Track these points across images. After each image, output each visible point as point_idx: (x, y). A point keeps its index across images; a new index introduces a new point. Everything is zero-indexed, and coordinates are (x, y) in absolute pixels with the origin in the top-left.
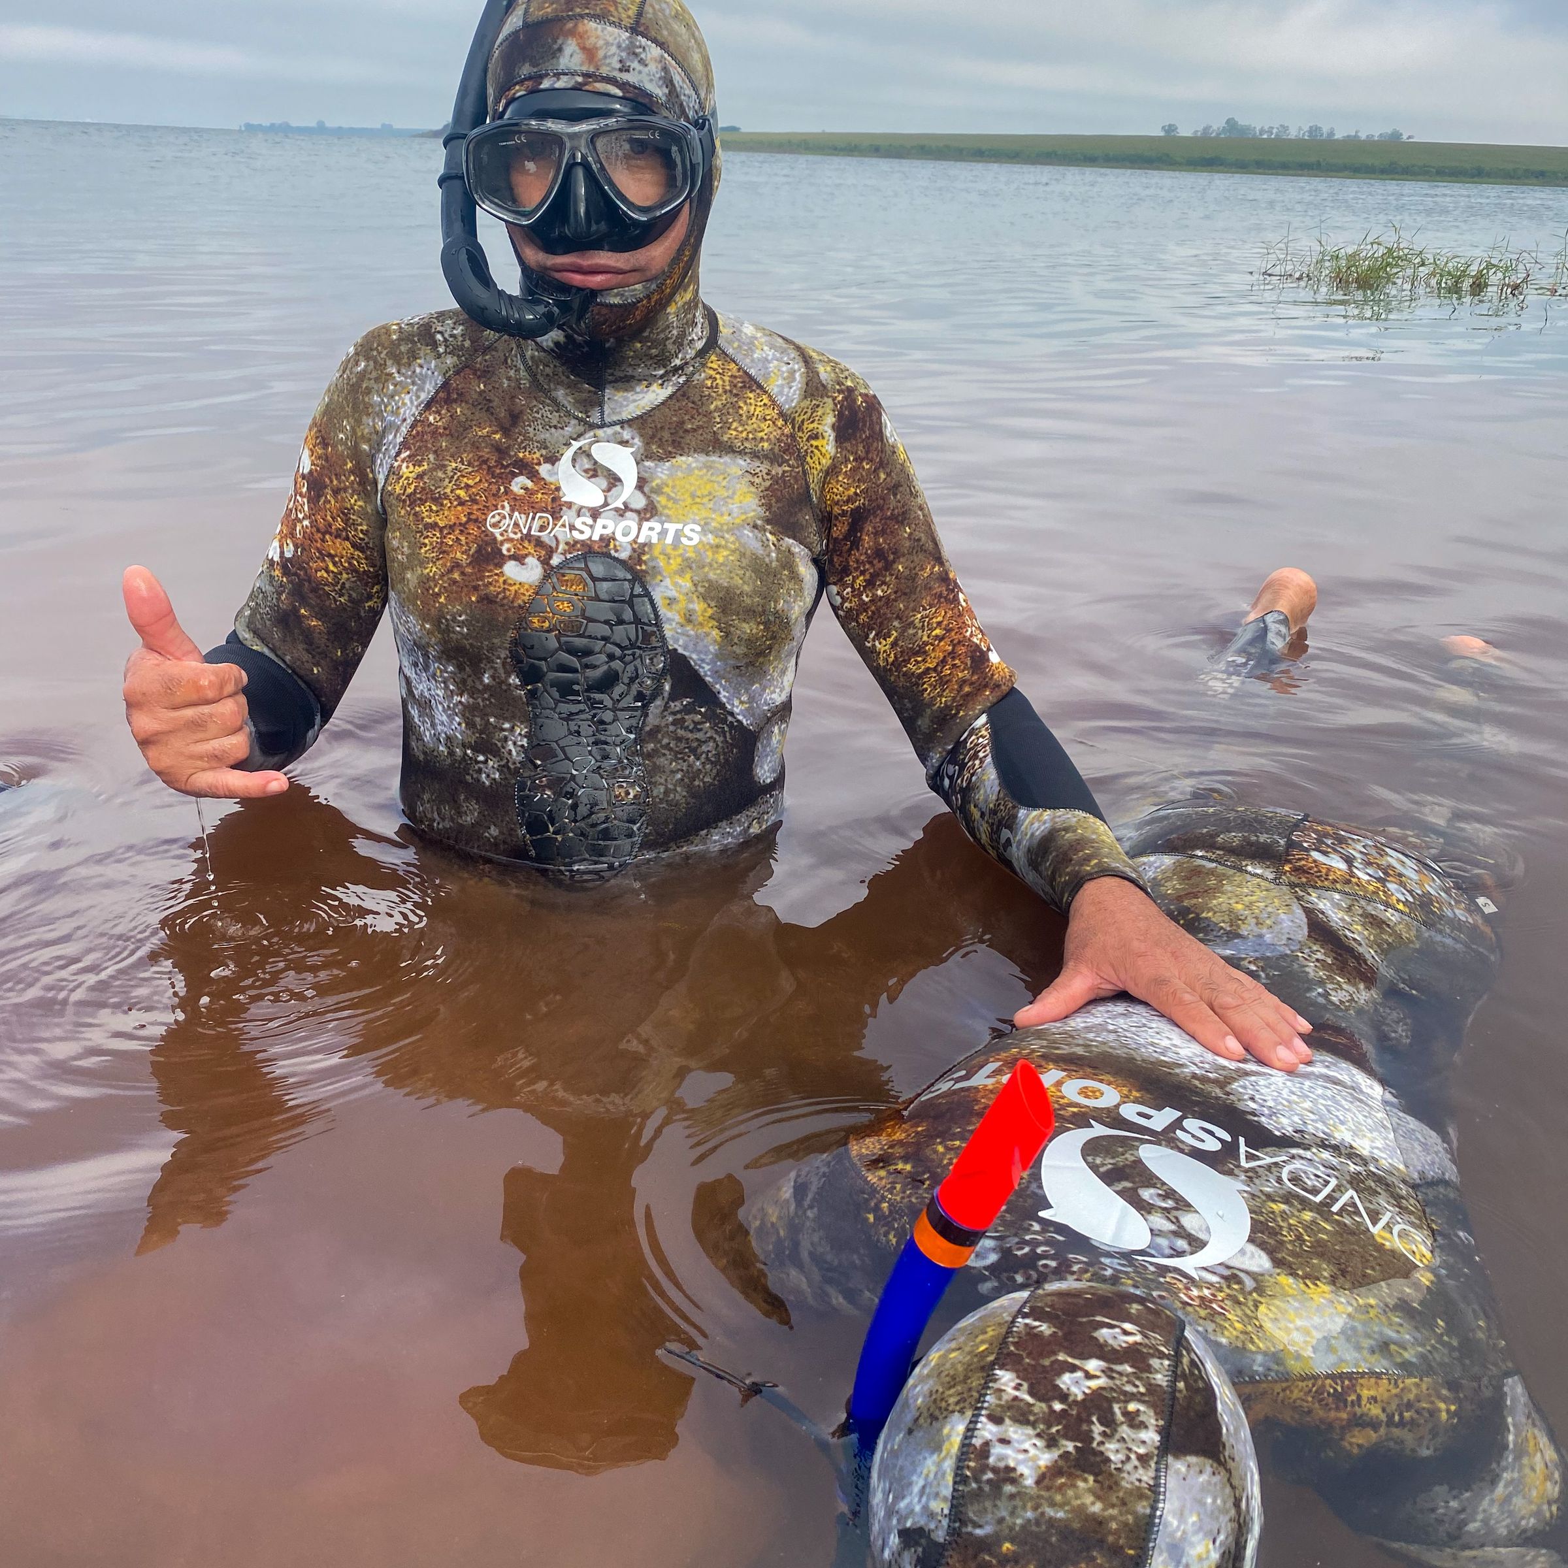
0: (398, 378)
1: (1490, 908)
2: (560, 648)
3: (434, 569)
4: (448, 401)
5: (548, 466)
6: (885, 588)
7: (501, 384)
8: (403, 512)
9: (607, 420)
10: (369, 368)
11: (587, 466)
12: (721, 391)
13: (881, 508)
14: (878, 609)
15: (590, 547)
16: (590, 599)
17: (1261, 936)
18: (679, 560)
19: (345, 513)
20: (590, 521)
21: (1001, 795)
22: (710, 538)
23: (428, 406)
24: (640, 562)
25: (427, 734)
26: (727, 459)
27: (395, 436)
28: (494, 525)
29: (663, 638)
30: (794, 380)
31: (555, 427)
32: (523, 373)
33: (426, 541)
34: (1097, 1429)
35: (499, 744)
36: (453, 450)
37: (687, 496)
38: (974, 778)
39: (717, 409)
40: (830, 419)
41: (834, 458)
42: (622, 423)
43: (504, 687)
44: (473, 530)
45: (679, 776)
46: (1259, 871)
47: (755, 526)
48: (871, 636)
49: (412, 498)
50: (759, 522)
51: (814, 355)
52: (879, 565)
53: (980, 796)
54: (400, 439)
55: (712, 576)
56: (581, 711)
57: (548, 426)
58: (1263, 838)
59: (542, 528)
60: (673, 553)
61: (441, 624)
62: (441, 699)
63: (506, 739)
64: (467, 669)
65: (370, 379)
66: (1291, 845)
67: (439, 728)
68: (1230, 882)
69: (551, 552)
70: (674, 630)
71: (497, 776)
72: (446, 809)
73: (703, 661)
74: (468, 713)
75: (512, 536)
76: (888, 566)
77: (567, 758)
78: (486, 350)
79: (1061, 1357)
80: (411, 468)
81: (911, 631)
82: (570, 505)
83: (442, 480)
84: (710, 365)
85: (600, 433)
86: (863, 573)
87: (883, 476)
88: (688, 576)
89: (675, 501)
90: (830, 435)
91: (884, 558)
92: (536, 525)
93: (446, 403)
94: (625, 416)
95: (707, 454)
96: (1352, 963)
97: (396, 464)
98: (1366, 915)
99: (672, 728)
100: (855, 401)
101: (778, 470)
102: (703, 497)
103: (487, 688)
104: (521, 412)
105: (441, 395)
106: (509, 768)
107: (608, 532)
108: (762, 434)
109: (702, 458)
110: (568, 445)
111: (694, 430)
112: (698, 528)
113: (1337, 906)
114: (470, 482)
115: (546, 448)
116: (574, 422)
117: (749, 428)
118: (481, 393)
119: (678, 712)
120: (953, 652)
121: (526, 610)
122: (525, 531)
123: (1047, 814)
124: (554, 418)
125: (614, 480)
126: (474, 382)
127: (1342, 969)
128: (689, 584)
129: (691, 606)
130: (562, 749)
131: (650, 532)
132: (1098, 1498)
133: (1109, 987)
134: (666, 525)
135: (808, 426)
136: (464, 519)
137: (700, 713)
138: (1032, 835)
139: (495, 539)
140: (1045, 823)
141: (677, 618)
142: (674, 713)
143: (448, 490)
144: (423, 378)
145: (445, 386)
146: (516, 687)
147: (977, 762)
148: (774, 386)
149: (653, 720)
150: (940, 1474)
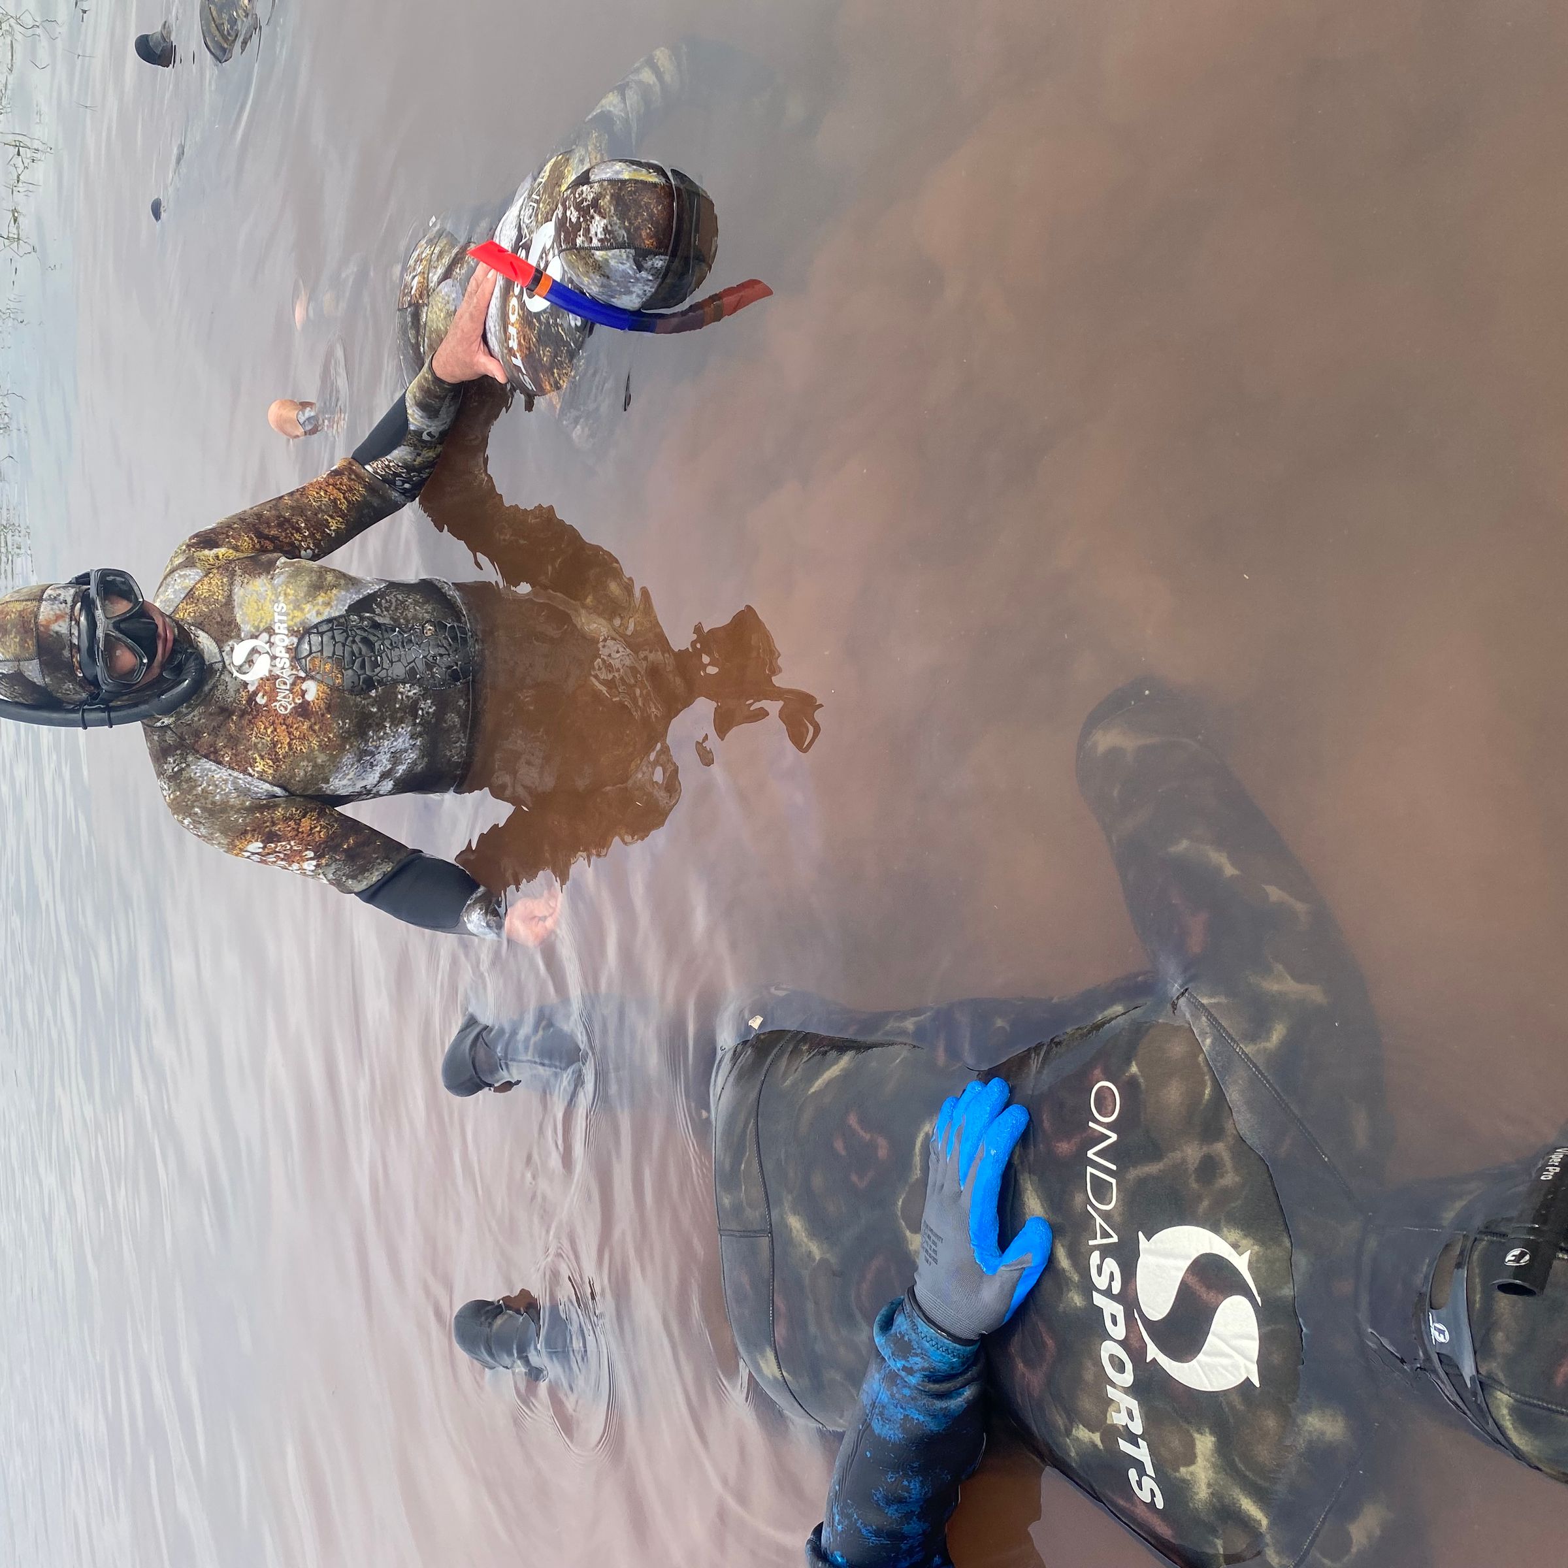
0: (205, 784)
1: (434, 219)
2: (352, 668)
3: (314, 742)
4: (216, 752)
5: (249, 687)
6: (299, 522)
7: (203, 723)
8: (284, 767)
9: (220, 659)
10: (200, 805)
11: (247, 666)
12: (195, 608)
13: (254, 525)
14: (312, 526)
15: (292, 658)
16: (322, 654)
17: (454, 300)
18: (295, 611)
19: (286, 819)
20: (278, 660)
21: (405, 443)
22: (281, 598)
23: (219, 763)
24: (298, 631)
25: (412, 756)
26: (235, 597)
27: (240, 779)
28: (286, 709)
29: (341, 617)
30: (185, 574)
31: (226, 686)
32: (196, 712)
33: (299, 749)
34: (585, 204)
35: (411, 700)
36: (245, 741)
37: (258, 613)
38: (400, 464)
39: (208, 608)
40: (206, 552)
41: (229, 548)
42: (221, 652)
43: (378, 699)
44: (289, 721)
45: (418, 608)
46: (424, 315)
47: (272, 578)
48: (328, 532)
49: (275, 761)
50: (269, 577)
51: (168, 570)
52: (287, 525)
53: (409, 458)
54: (241, 776)
55: (302, 595)
56: (387, 655)
57: (226, 690)
58: (409, 319)
59: (285, 683)
60: (291, 615)
61: (345, 737)
62: (390, 742)
63: (407, 697)
64: (370, 721)
65: (206, 803)
66: (410, 305)
67: (407, 745)
68: (432, 326)
69: (298, 677)
70: (335, 611)
71: (429, 701)
72: (454, 736)
73: (350, 598)
74: (396, 722)
75: (291, 699)
76: (287, 520)
77: (414, 661)
78: (182, 738)
79: (568, 225)
80: (258, 764)
81: (323, 507)
82: (270, 671)
83: (263, 744)
84: (182, 617)
85: (227, 663)
86: (292, 535)
87: (236, 526)
88: (304, 606)
89: (262, 618)
90: (215, 551)
91: (283, 523)
92: (283, 687)
93: (217, 753)
94: (217, 650)
95: (234, 607)
96: (459, 256)
97: (256, 775)
98: (438, 260)
99: (391, 612)
100: (194, 543)
101: (239, 572)
102: (258, 605)
103: (379, 709)
104: (219, 707)
105: (212, 757)
106: (424, 694)
107: (284, 650)
108: (219, 583)
109: (236, 609)
110: (236, 678)
111: (221, 616)
112: (276, 605)
113: (435, 274)
114: (263, 727)
115: (239, 690)
116: (222, 677)
117: (216, 590)
118: (209, 734)
119: (381, 609)
120: (333, 485)
121: (333, 688)
122: (288, 692)
123: (409, 411)
124: (221, 688)
125: (254, 651)
126: (203, 740)
127: (462, 259)
128: (308, 605)
129: (320, 603)
130: (409, 664)
131: (281, 629)
132: (605, 197)
133: (482, 346)
134: (276, 621)
135: (212, 561)
136: (284, 727)
137: (381, 601)
138: (421, 417)
139: (294, 708)
140: (414, 411)
141: (328, 609)
142: (382, 612)
143: (269, 739)
144: (203, 770)
145: (206, 756)
146: (377, 692)
147: (391, 464)
148: (189, 583)
149: (387, 621)
150: (614, 257)
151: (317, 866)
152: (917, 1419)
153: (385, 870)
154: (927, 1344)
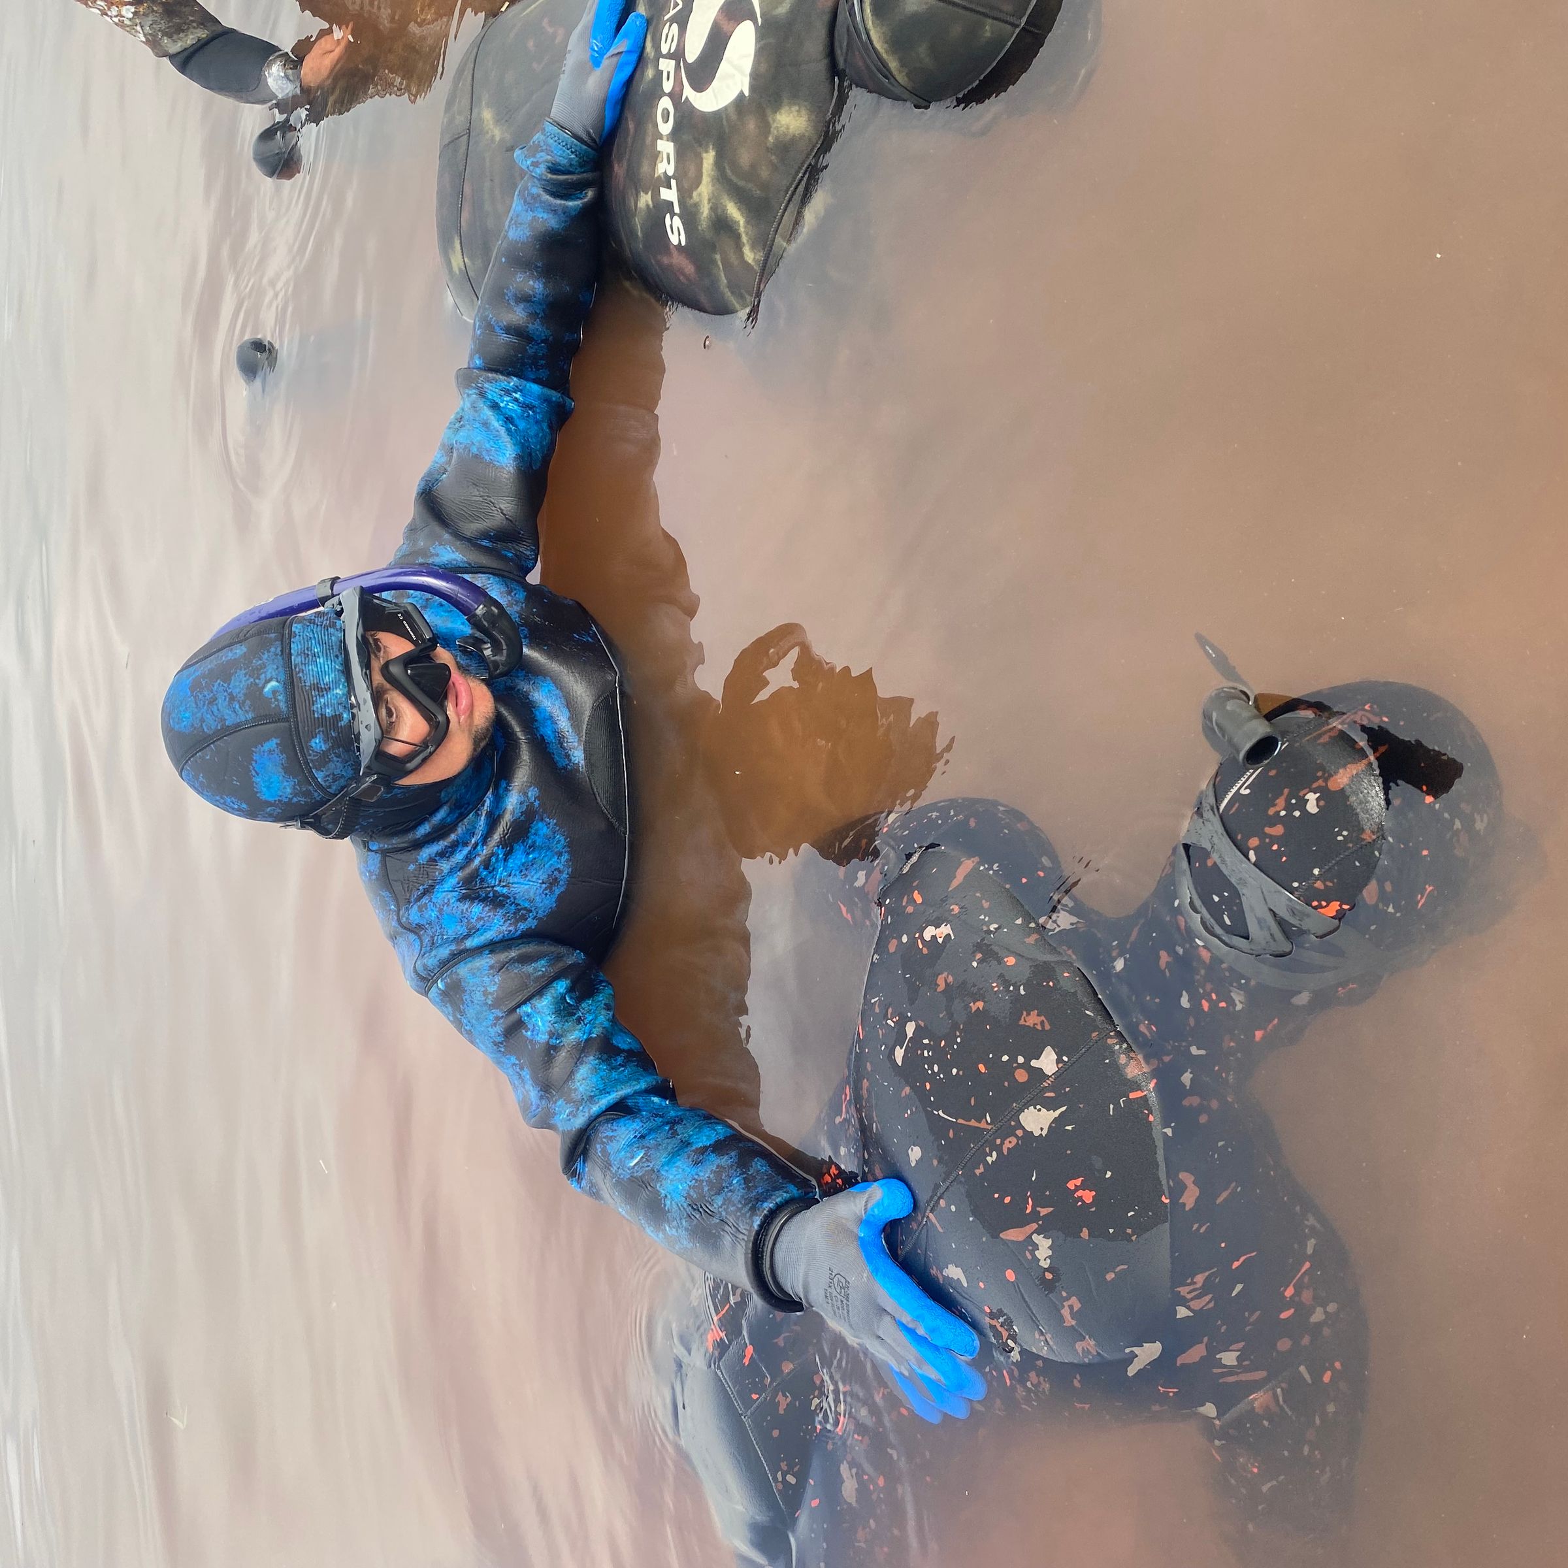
151: (135, 13)
152: (542, 218)
153: (199, 35)
154: (552, 141)
